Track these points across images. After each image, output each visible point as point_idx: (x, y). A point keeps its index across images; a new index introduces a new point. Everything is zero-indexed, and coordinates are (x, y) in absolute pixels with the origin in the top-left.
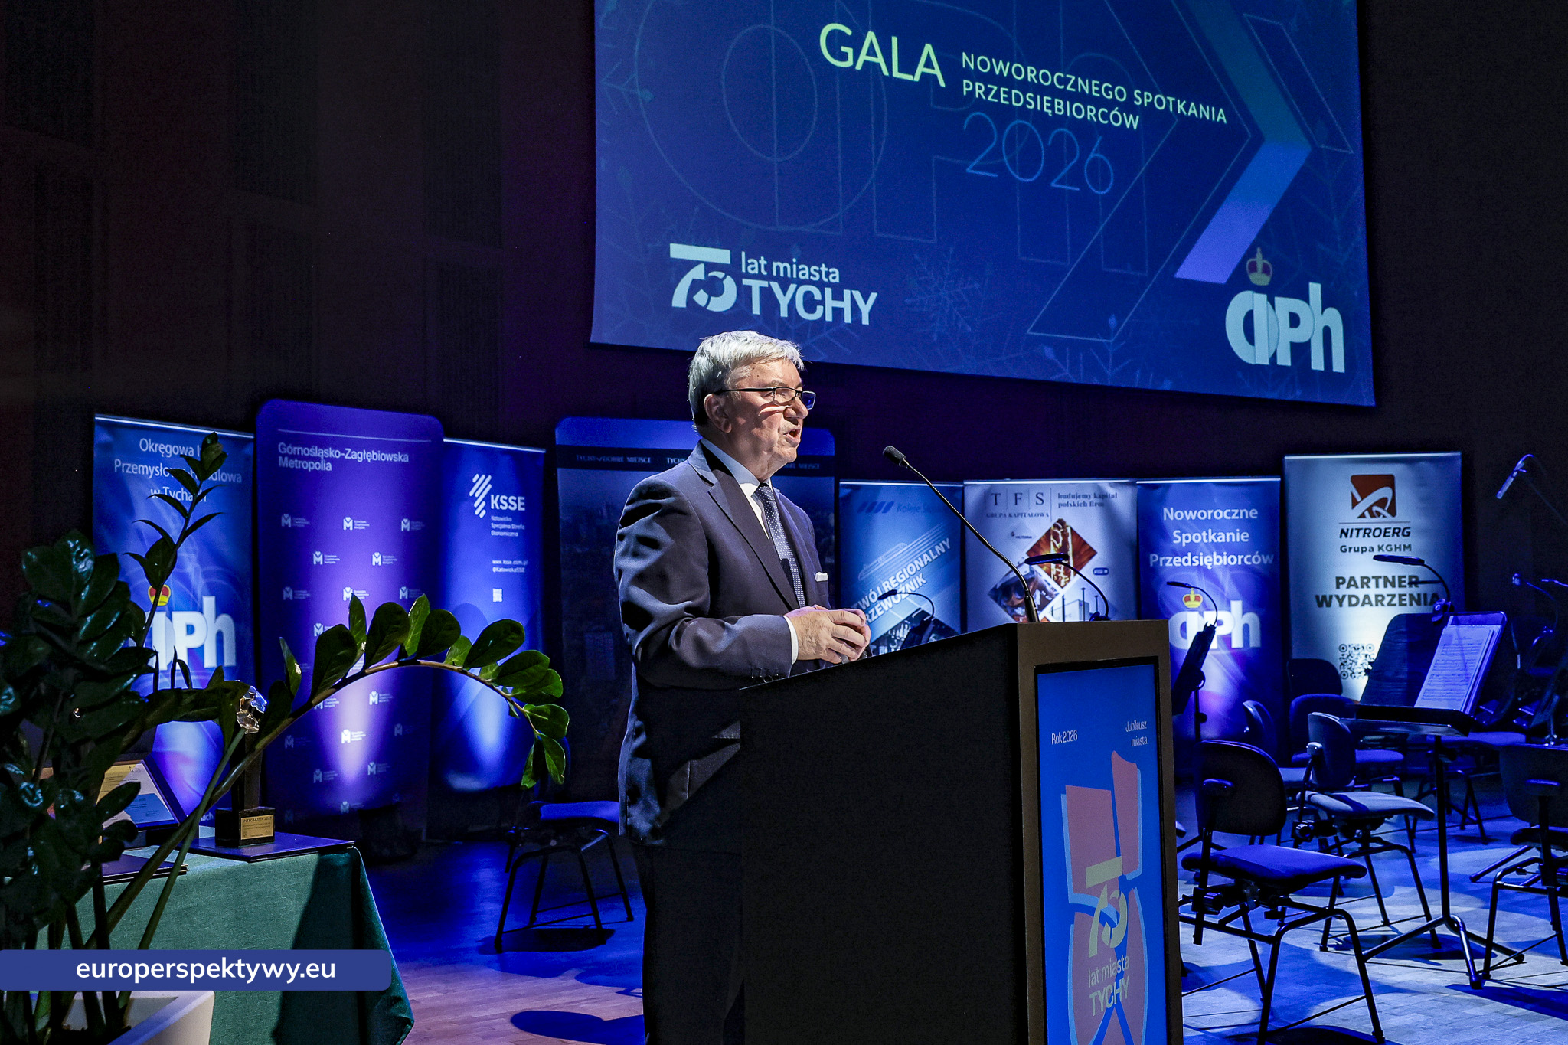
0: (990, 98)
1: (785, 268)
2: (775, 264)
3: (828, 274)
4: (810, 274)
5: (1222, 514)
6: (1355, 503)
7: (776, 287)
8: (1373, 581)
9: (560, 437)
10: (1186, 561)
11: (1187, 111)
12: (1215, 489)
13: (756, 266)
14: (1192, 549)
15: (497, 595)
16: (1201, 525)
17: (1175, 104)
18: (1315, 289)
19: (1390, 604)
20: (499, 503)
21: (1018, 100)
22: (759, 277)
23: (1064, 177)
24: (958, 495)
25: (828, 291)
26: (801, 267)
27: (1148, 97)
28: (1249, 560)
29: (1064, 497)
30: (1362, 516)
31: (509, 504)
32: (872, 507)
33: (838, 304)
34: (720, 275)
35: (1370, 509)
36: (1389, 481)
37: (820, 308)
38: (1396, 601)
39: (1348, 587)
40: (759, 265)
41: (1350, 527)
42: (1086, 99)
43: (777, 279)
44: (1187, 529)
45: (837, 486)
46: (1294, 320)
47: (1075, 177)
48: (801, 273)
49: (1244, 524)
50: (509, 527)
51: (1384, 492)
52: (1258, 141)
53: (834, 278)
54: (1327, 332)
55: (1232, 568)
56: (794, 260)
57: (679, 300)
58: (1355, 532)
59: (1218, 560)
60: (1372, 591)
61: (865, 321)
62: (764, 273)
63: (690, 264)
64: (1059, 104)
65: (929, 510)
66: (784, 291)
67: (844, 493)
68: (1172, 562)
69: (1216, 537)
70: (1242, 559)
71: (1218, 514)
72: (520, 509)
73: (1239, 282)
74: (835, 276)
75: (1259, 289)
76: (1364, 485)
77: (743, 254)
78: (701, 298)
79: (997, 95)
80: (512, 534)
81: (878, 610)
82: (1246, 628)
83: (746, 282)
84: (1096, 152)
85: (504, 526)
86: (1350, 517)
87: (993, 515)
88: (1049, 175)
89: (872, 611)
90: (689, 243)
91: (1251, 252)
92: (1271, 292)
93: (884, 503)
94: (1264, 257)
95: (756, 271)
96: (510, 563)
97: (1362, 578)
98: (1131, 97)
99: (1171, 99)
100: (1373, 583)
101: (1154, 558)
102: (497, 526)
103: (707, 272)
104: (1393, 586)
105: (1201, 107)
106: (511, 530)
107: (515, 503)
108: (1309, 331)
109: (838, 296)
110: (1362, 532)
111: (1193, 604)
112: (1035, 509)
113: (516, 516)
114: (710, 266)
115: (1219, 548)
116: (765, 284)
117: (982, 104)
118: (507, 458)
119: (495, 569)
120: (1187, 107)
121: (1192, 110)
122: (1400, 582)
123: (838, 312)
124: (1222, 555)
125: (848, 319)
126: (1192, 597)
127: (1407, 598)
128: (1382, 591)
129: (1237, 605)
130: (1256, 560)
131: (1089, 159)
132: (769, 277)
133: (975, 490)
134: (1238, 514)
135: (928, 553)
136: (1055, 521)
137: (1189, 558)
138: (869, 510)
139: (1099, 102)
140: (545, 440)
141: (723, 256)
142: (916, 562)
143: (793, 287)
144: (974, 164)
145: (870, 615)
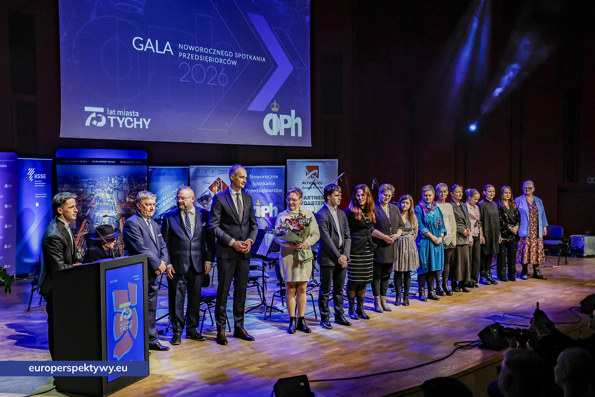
0: (188, 58)
1: (121, 112)
2: (118, 112)
3: (135, 114)
4: (129, 114)
5: (267, 177)
6: (307, 174)
7: (118, 118)
8: (311, 197)
9: (57, 156)
10: (256, 191)
11: (253, 59)
12: (266, 169)
13: (112, 112)
14: (258, 187)
15: (37, 205)
16: (261, 180)
17: (249, 57)
18: (293, 112)
19: (316, 204)
20: (37, 176)
21: (197, 58)
22: (113, 116)
23: (211, 81)
24: (187, 170)
25: (135, 119)
26: (126, 112)
27: (240, 55)
28: (275, 191)
29: (220, 171)
30: (309, 178)
31: (41, 177)
32: (159, 175)
33: (138, 123)
34: (101, 115)
35: (311, 176)
36: (317, 168)
37: (132, 124)
38: (318, 203)
39: (304, 199)
40: (113, 112)
41: (305, 181)
42: (219, 56)
43: (119, 116)
44: (257, 181)
45: (148, 168)
46: (286, 122)
47: (215, 80)
48: (126, 114)
49: (274, 180)
50: (41, 184)
51: (315, 171)
52: (276, 66)
53: (137, 115)
54: (296, 125)
55: (270, 193)
56: (124, 110)
57: (88, 123)
58: (307, 183)
59: (266, 191)
60: (311, 201)
61: (147, 127)
62: (115, 114)
63: (91, 113)
64: (210, 58)
65: (178, 175)
66: (121, 120)
67: (150, 170)
68: (252, 191)
69: (265, 184)
70: (273, 191)
71: (266, 177)
72: (44, 178)
73: (268, 110)
74: (137, 114)
75: (274, 113)
76: (310, 169)
77: (108, 109)
78: (95, 123)
79: (190, 57)
80: (42, 186)
81: (161, 206)
82: (274, 211)
83: (109, 117)
84: (222, 73)
85: (39, 183)
86: (305, 178)
87: (198, 176)
88: (207, 80)
89: (159, 206)
90: (91, 106)
91: (272, 101)
92: (278, 114)
93: (163, 173)
94: (276, 103)
95: (112, 114)
96: (41, 194)
97: (308, 196)
98: (234, 55)
99: (247, 55)
100: (311, 198)
101: (247, 190)
102: (37, 183)
103: (96, 115)
104: (317, 199)
105: (257, 57)
106: (41, 185)
107: (43, 176)
108: (291, 124)
109: (138, 120)
110: (309, 183)
111: (258, 204)
112: (211, 175)
113: (43, 180)
114: (97, 113)
115: (266, 187)
116: (115, 118)
117: (185, 60)
118: (40, 163)
119: (36, 197)
120: (252, 58)
121: (254, 58)
122: (319, 198)
123: (138, 125)
124: (267, 189)
125: (141, 127)
126: (258, 202)
127: (321, 202)
128: (314, 200)
129: (271, 204)
130: (277, 191)
131: (220, 75)
132: (116, 116)
133: (192, 169)
134: (272, 177)
135: (177, 188)
136: (217, 178)
137: (257, 190)
138: (158, 175)
139: (224, 57)
140: (52, 156)
141: (102, 110)
142: (173, 191)
143: (124, 118)
144: (183, 78)
145: (158, 207)
